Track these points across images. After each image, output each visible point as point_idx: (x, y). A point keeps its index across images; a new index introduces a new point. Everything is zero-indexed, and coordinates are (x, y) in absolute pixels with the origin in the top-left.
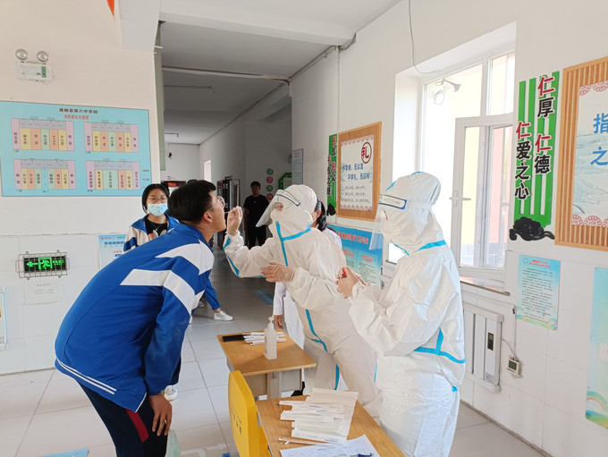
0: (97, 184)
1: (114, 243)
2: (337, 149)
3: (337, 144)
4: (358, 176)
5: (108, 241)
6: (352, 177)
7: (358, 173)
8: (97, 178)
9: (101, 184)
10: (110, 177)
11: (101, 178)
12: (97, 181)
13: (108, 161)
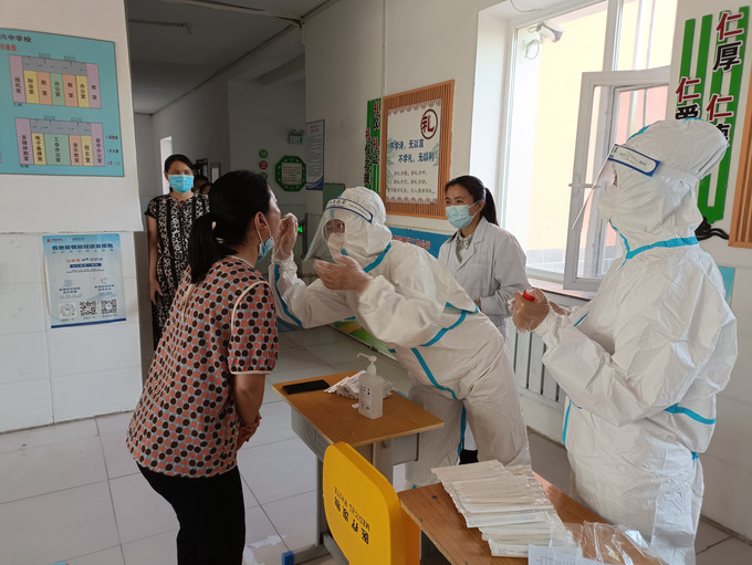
0: (36, 156)
1: (67, 247)
2: (381, 120)
3: (381, 113)
4: (415, 157)
5: (58, 244)
6: (406, 158)
7: (415, 153)
8: (35, 146)
9: (43, 156)
10: (57, 145)
11: (42, 145)
12: (36, 151)
13: (51, 120)
